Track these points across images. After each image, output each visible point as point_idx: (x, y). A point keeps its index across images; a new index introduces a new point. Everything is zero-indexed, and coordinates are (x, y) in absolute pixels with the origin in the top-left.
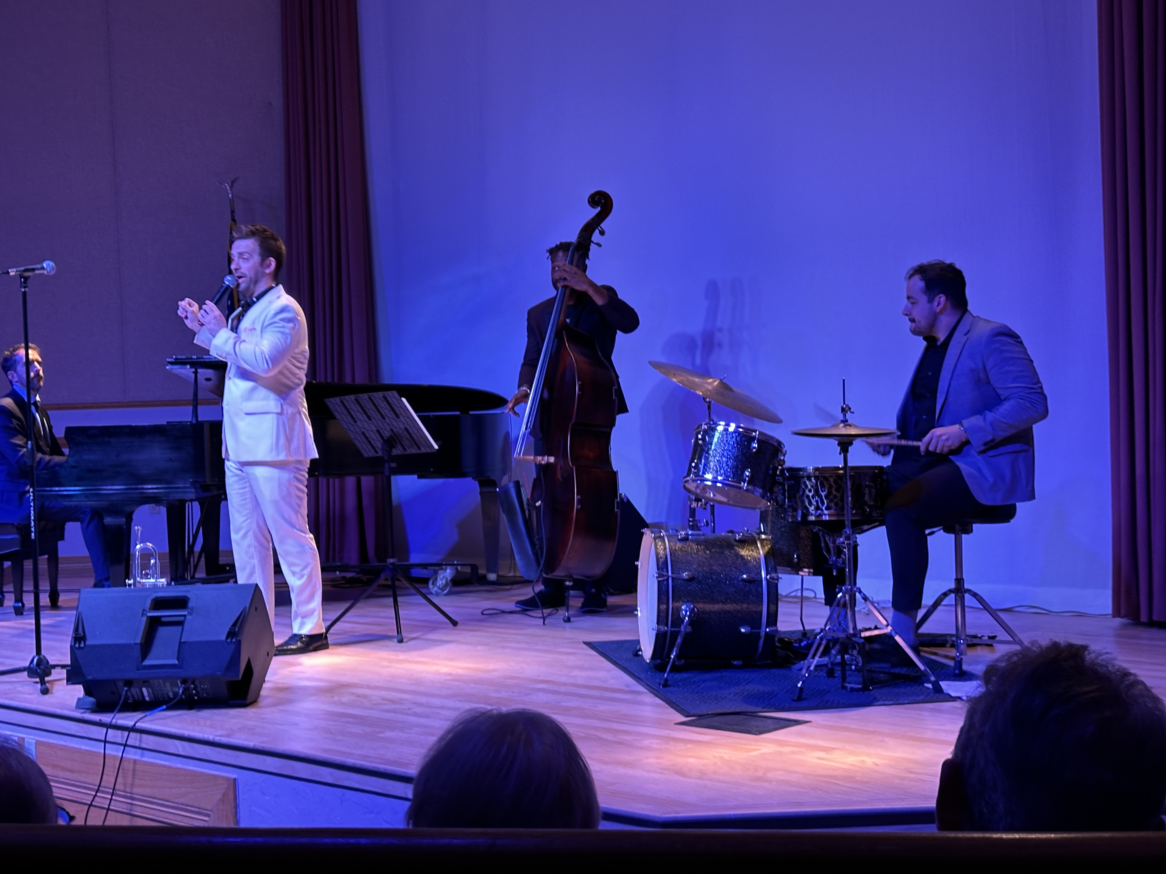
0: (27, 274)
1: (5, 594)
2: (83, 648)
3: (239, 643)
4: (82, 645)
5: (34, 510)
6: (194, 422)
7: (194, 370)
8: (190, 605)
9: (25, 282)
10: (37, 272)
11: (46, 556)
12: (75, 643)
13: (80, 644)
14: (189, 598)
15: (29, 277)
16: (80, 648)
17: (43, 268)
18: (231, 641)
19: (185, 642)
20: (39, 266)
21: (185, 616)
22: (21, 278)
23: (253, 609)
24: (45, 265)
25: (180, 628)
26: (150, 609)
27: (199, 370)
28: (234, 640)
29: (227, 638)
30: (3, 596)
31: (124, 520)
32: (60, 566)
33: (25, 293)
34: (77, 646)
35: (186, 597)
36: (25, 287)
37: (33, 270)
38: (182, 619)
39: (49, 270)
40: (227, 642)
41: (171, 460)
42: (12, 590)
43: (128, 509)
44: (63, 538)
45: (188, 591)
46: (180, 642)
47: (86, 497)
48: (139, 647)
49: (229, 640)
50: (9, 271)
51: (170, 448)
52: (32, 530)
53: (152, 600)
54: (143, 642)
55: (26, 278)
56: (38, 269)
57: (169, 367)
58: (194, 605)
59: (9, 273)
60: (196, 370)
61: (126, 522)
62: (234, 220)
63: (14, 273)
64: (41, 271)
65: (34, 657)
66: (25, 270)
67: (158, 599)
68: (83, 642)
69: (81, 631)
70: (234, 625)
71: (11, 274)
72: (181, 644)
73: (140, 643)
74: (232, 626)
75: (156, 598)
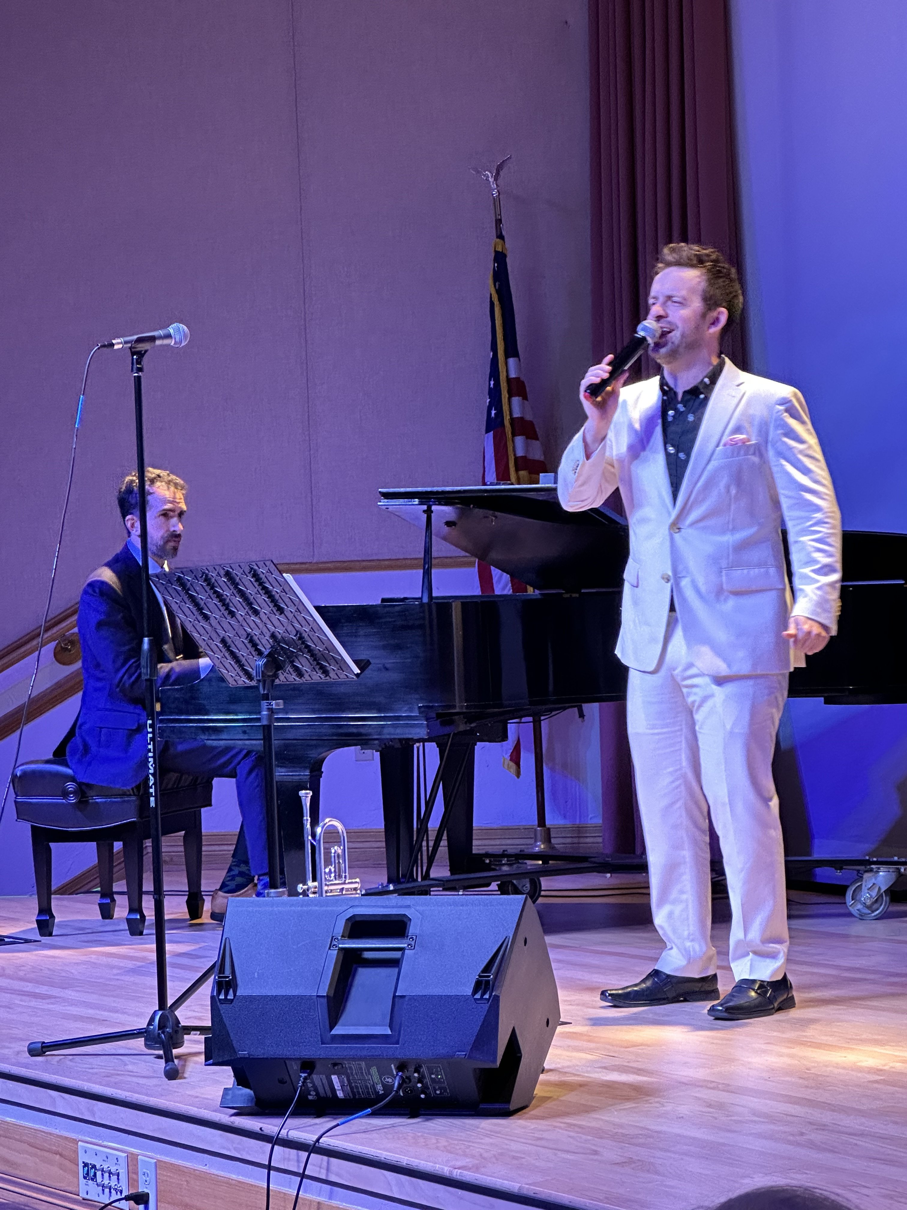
0: (142, 347)
1: (116, 897)
2: (232, 1001)
3: (497, 999)
4: (231, 996)
5: (153, 757)
6: (425, 600)
7: (425, 507)
8: (412, 930)
9: (139, 362)
10: (158, 342)
11: (182, 834)
12: (219, 993)
13: (226, 994)
14: (410, 920)
15: (146, 351)
16: (226, 999)
17: (169, 336)
18: (482, 998)
19: (403, 997)
21: (402, 950)
22: (133, 354)
23: (520, 938)
24: (172, 331)
25: (397, 970)
26: (342, 936)
27: (434, 508)
28: (487, 996)
29: (475, 992)
30: (113, 900)
31: (308, 773)
32: (203, 849)
33: (139, 378)
34: (222, 997)
35: (405, 915)
36: (140, 370)
37: (153, 339)
38: (397, 955)
39: (178, 340)
40: (475, 1000)
41: (387, 669)
42: (125, 890)
43: (313, 754)
44: (208, 803)
45: (409, 906)
46: (394, 996)
47: (245, 732)
48: (325, 1000)
49: (478, 996)
50: (114, 341)
51: (384, 647)
52: (152, 790)
53: (348, 920)
54: (332, 994)
55: (141, 355)
56: (161, 338)
57: (383, 502)
58: (417, 932)
59: (113, 345)
60: (429, 507)
61: (311, 776)
62: (501, 237)
63: (121, 346)
64: (166, 342)
65: (155, 1012)
66: (140, 340)
67: (358, 919)
68: (231, 991)
69: (228, 972)
70: (487, 968)
71: (116, 347)
72: (396, 1000)
73: (327, 996)
74: (483, 971)
75: (354, 916)
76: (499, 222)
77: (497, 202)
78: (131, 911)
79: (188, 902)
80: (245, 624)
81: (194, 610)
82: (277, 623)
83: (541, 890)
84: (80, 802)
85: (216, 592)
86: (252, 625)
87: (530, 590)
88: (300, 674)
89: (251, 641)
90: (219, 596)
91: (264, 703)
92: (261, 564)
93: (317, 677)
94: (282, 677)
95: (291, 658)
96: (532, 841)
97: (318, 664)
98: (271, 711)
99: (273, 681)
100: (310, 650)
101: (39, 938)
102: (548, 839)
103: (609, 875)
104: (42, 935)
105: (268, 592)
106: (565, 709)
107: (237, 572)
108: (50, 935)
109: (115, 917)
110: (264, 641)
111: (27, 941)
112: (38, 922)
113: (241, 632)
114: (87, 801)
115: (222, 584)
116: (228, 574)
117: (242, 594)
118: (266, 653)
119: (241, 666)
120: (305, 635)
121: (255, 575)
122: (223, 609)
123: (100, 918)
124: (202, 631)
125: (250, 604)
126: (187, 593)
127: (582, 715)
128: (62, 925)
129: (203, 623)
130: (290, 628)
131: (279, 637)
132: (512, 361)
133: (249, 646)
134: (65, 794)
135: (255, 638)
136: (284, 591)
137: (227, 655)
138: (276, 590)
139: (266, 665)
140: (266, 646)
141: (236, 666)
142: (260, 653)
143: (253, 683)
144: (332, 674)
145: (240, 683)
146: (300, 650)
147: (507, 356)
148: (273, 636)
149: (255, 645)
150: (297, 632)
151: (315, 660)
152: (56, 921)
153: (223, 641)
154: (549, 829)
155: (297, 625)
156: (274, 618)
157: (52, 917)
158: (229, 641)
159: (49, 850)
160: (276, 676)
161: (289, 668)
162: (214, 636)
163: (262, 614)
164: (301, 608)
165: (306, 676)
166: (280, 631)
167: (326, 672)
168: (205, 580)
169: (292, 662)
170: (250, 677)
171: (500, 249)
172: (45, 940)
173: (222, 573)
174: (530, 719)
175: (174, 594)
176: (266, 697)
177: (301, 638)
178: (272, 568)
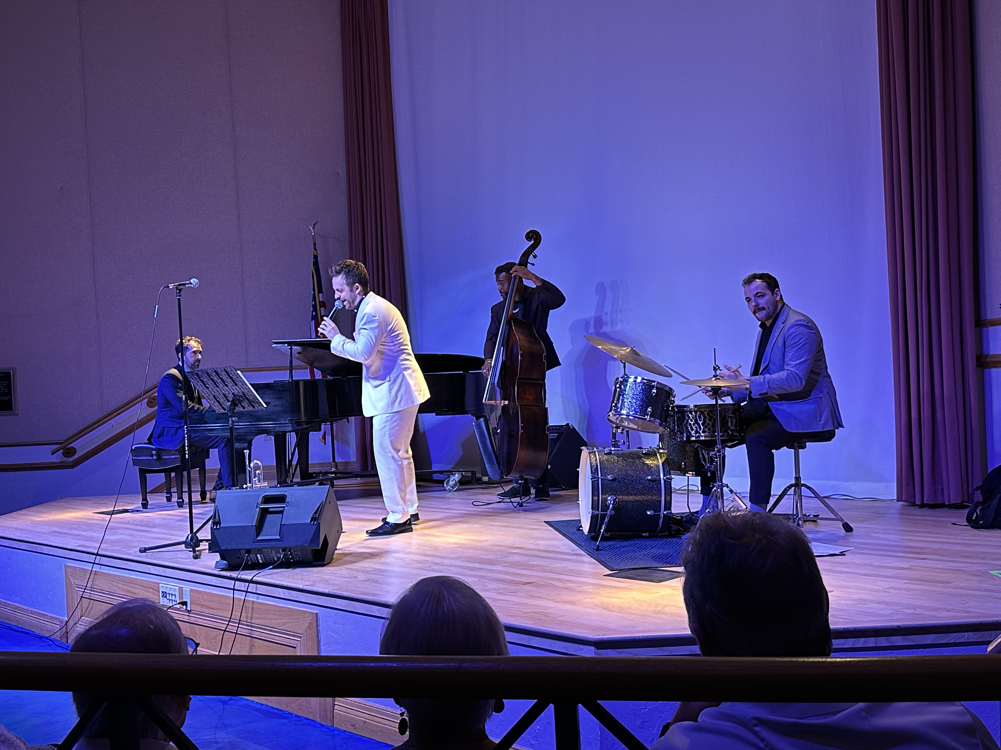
0: (180, 287)
1: (172, 494)
2: (219, 529)
3: (319, 523)
4: (218, 527)
5: (187, 440)
6: (290, 381)
7: (290, 347)
8: (287, 500)
9: (179, 293)
10: (187, 286)
11: (198, 469)
12: (214, 526)
13: (217, 526)
14: (286, 496)
15: (182, 289)
16: (216, 529)
17: (191, 283)
18: (314, 524)
19: (284, 524)
20: (188, 282)
21: (284, 507)
22: (177, 290)
23: (327, 502)
24: (192, 281)
25: (282, 515)
26: (261, 503)
27: (293, 347)
28: (315, 523)
29: (311, 521)
30: (171, 495)
31: (247, 445)
32: (206, 474)
33: (179, 299)
34: (215, 527)
35: (285, 495)
36: (180, 296)
37: (185, 284)
38: (282, 509)
39: (194, 284)
40: (311, 524)
41: (276, 406)
42: (176, 491)
43: (249, 438)
44: (208, 457)
45: (286, 491)
46: (281, 524)
47: (222, 430)
48: (255, 527)
49: (312, 523)
50: (169, 285)
51: (275, 398)
52: (187, 452)
53: (263, 497)
54: (257, 525)
55: (180, 290)
56: (188, 284)
57: (274, 345)
58: (289, 500)
59: (169, 287)
60: (291, 347)
61: (248, 446)
62: (315, 249)
63: (172, 287)
64: (190, 285)
65: (189, 535)
66: (179, 285)
67: (267, 497)
68: (218, 525)
69: (217, 518)
70: (316, 513)
71: (170, 287)
72: (282, 526)
73: (256, 525)
74: (314, 514)
75: (265, 496)
76: (315, 244)
77: (314, 237)
78: (178, 498)
79: (200, 494)
80: (222, 390)
81: (202, 385)
82: (234, 389)
83: (334, 485)
84: (158, 458)
85: (211, 378)
86: (225, 390)
87: (329, 377)
88: (244, 408)
89: (225, 396)
90: (212, 380)
91: (230, 419)
92: (228, 368)
93: (251, 408)
94: (237, 409)
95: (240, 402)
96: (330, 468)
97: (251, 404)
98: (233, 421)
99: (233, 411)
100: (248, 399)
101: (142, 509)
102: (336, 467)
103: (359, 479)
104: (143, 508)
105: (231, 378)
106: (342, 419)
107: (219, 371)
108: (147, 508)
109: (172, 501)
110: (230, 396)
111: (138, 511)
112: (142, 504)
113: (221, 393)
114: (161, 458)
115: (213, 375)
116: (215, 371)
117: (221, 379)
118: (231, 400)
119: (221, 405)
120: (245, 393)
121: (226, 372)
122: (213, 384)
123: (166, 501)
124: (205, 392)
125: (224, 382)
126: (199, 379)
127: (348, 421)
128: (151, 505)
129: (206, 390)
130: (240, 391)
131: (236, 394)
132: (320, 294)
133: (224, 398)
134: (152, 456)
135: (226, 395)
136: (237, 377)
137: (215, 401)
138: (234, 377)
139: (231, 405)
140: (231, 398)
141: (219, 405)
142: (228, 401)
143: (226, 412)
144: (256, 408)
145: (221, 412)
146: (244, 399)
147: (319, 293)
148: (233, 394)
149: (226, 397)
150: (243, 392)
151: (250, 402)
152: (149, 503)
153: (214, 396)
154: (336, 463)
155: (242, 390)
156: (233, 387)
157: (148, 502)
158: (216, 396)
159: (146, 477)
160: (235, 409)
161: (239, 406)
162: (210, 394)
163: (229, 386)
164: (244, 384)
165: (246, 408)
166: (236, 392)
167: (254, 407)
168: (206, 374)
169: (241, 403)
170: (224, 409)
171: (315, 254)
172: (145, 510)
173: (213, 371)
174: (329, 423)
175: (194, 379)
176: (231, 416)
177: (244, 394)
178: (233, 369)
